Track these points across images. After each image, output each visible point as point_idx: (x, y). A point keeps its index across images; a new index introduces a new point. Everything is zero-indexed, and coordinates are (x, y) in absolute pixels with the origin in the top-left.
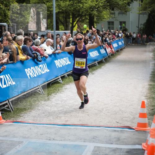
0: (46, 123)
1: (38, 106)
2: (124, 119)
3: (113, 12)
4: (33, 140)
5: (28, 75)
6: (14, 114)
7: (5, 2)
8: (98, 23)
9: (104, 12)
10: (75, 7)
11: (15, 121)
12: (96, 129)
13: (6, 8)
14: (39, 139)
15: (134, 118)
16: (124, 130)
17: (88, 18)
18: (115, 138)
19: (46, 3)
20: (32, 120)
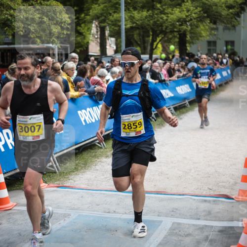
0: (105, 188)
1: (96, 165)
2: (220, 184)
3: (215, 26)
5: (82, 120)
6: (60, 175)
8: (193, 43)
9: (202, 27)
10: (156, 20)
11: (61, 185)
12: (177, 199)
14: (94, 211)
15: (236, 183)
16: (219, 200)
17: (178, 36)
18: (204, 211)
19: (113, 14)
20: (86, 184)
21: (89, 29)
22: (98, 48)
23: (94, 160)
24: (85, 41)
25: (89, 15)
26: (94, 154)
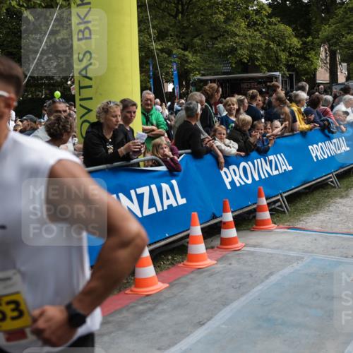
0: (341, 231)
1: (329, 206)
4: (321, 257)
5: (314, 155)
6: (290, 216)
7: (277, 39)
11: (292, 226)
13: (279, 47)
14: (330, 255)
19: (346, 35)
20: (319, 227)
21: (318, 54)
22: (328, 75)
23: (327, 200)
24: (313, 67)
25: (318, 38)
26: (326, 194)
